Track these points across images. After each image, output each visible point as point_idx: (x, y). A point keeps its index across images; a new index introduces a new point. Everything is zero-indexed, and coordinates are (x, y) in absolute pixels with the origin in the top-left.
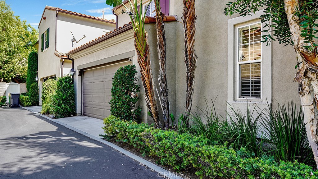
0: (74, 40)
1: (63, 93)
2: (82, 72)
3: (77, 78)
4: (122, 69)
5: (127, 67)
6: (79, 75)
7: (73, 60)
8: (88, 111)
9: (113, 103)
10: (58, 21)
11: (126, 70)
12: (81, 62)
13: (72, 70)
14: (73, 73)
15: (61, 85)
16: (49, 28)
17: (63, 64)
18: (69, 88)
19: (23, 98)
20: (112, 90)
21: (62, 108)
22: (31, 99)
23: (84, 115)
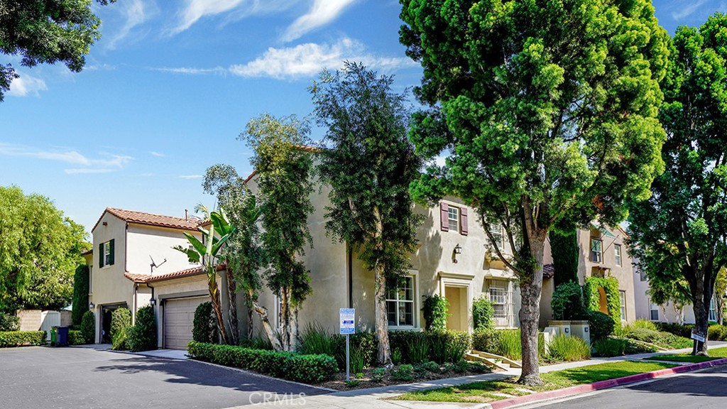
0: (153, 265)
1: (143, 324)
2: (164, 302)
3: (158, 308)
4: (201, 305)
5: (205, 304)
6: (160, 305)
7: (153, 288)
8: (170, 344)
9: (195, 331)
10: (128, 234)
11: (204, 307)
12: (164, 291)
13: (152, 299)
14: (153, 302)
15: (142, 316)
16: (114, 240)
17: (136, 289)
18: (150, 319)
19: (72, 334)
20: (194, 322)
21: (143, 341)
22: (83, 334)
23: (166, 348)
